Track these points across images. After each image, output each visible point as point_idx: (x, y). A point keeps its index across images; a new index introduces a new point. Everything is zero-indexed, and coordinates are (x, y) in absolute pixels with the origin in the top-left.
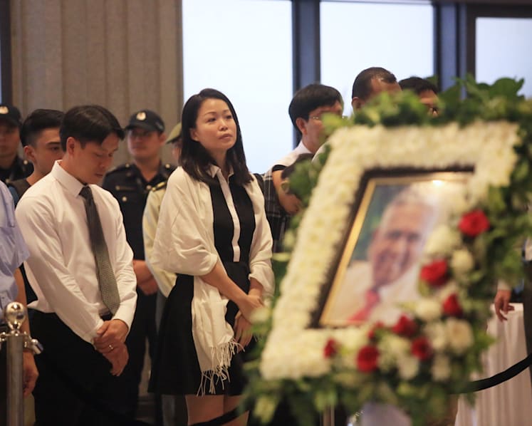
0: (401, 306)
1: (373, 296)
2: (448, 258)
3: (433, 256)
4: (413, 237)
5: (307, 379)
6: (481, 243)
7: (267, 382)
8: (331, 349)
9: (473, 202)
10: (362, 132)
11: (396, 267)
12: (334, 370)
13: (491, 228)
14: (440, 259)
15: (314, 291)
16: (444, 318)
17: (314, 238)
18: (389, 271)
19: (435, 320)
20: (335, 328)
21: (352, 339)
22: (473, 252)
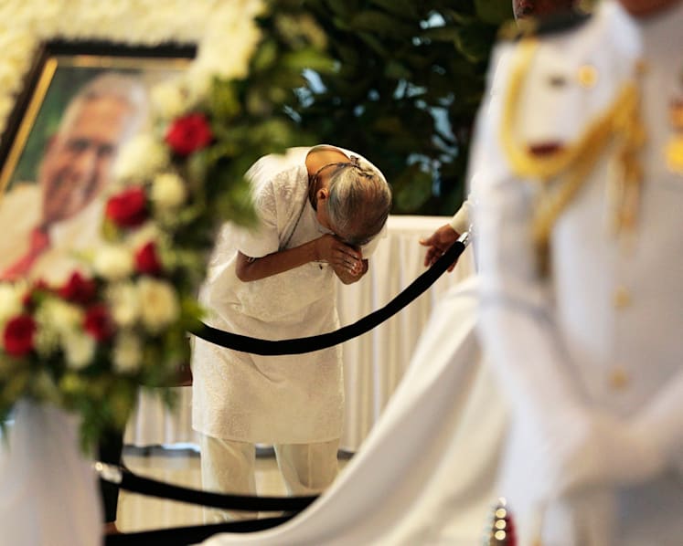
2: (148, 185)
3: (127, 181)
4: (105, 150)
6: (198, 164)
11: (77, 195)
13: (213, 142)
14: (137, 188)
16: (134, 277)
18: (67, 200)
19: (122, 280)
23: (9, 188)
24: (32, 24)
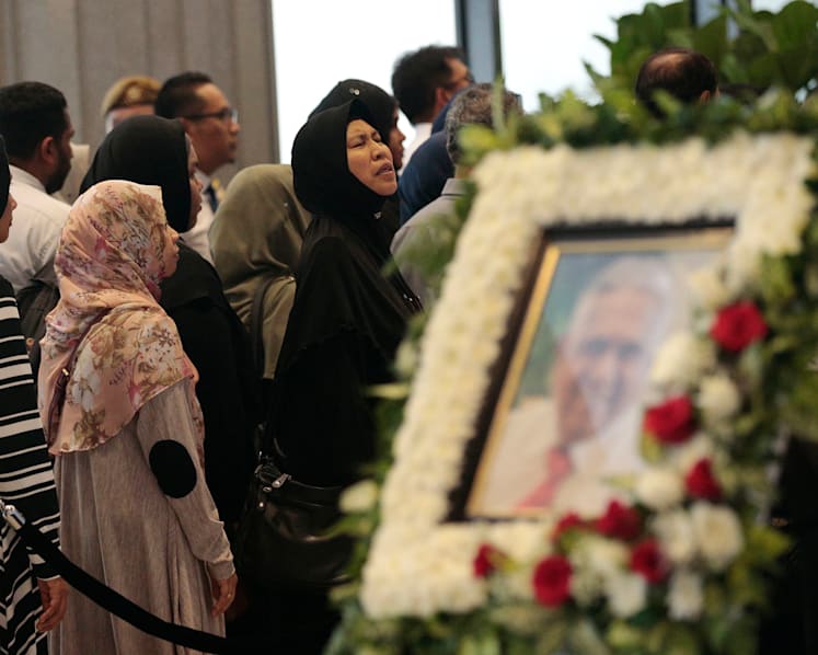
0: (610, 481)
1: (560, 460)
2: (694, 390)
3: (665, 387)
5: (444, 617)
6: (752, 361)
7: (373, 623)
8: (486, 563)
9: (735, 284)
10: (531, 160)
12: (492, 599)
13: (769, 334)
14: (677, 393)
15: (453, 454)
16: (686, 504)
17: (451, 356)
19: (671, 508)
20: (493, 521)
21: (525, 543)
22: (737, 379)
23: (514, 405)
24: (528, 206)
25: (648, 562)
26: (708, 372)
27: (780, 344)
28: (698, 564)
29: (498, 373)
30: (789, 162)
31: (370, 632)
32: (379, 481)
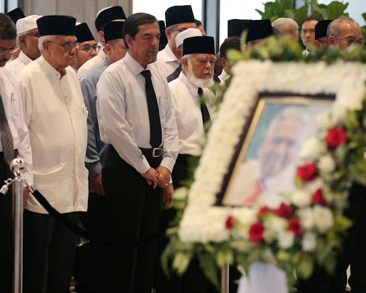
0: (281, 194)
2: (317, 161)
3: (305, 159)
4: (290, 143)
5: (212, 243)
6: (341, 151)
7: (183, 244)
8: (230, 223)
9: (335, 120)
10: (255, 65)
11: (278, 165)
12: (232, 238)
13: (348, 141)
14: (310, 162)
15: (218, 179)
16: (312, 205)
17: (220, 140)
19: (305, 207)
20: (233, 207)
21: (246, 217)
22: (335, 158)
23: (244, 161)
24: (253, 84)
25: (295, 227)
26: (323, 154)
27: (353, 145)
28: (315, 230)
29: (238, 148)
30: (359, 74)
31: (182, 248)
32: (188, 187)
